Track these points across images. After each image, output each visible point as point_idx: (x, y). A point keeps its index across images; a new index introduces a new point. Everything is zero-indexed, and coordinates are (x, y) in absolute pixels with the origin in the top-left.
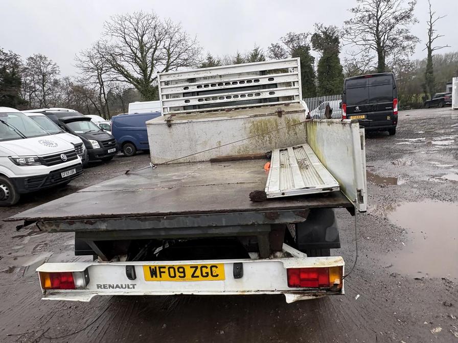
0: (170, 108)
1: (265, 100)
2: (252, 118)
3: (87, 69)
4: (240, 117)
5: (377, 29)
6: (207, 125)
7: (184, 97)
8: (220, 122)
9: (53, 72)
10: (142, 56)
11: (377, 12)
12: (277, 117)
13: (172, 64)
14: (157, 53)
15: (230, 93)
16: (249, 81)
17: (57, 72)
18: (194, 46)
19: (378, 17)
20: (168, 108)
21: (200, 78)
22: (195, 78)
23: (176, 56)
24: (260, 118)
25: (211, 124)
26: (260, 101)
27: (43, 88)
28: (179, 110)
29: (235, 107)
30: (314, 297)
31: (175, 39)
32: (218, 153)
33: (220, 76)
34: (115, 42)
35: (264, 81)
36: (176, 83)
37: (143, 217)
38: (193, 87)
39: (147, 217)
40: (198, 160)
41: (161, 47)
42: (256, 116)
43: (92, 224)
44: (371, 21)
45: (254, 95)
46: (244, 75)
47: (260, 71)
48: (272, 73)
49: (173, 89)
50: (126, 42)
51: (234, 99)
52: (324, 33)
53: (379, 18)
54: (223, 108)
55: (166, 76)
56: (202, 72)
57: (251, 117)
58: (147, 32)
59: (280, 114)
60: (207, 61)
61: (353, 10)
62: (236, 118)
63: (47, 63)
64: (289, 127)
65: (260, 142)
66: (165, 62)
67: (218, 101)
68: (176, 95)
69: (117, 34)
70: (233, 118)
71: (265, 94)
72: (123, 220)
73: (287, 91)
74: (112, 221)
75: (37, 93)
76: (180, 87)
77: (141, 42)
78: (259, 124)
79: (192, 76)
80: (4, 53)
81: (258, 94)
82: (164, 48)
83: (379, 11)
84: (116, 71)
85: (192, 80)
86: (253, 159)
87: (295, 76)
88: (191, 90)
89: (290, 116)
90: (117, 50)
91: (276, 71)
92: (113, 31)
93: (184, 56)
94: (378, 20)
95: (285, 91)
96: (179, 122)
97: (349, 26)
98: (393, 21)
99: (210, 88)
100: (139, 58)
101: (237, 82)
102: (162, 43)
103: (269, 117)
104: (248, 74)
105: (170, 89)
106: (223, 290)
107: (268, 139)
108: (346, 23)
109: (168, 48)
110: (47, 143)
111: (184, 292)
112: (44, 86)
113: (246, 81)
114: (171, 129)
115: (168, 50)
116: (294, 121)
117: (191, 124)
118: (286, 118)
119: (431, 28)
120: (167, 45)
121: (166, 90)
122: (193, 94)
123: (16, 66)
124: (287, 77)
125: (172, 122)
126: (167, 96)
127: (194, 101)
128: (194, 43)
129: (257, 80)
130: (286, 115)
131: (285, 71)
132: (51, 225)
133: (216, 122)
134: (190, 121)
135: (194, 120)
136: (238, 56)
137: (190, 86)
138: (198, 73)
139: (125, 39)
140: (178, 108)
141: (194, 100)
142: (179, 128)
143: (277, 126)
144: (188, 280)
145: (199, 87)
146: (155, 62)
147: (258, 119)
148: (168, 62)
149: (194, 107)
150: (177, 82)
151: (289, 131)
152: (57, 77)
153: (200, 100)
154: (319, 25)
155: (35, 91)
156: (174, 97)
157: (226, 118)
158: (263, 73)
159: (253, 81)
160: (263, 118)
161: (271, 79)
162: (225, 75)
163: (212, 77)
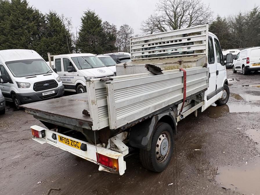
0: (136, 57)
3: (145, 31)
4: (158, 64)
6: (142, 67)
9: (131, 33)
10: (175, 21)
12: (178, 65)
13: (193, 24)
14: (184, 18)
15: (164, 49)
16: (176, 41)
17: (133, 33)
18: (207, 11)
20: (135, 57)
22: (148, 40)
23: (195, 19)
24: (169, 65)
27: (126, 41)
28: (139, 58)
29: (167, 57)
30: (109, 171)
31: (196, 8)
33: (161, 38)
34: (161, 14)
35: (185, 41)
38: (146, 45)
41: (186, 14)
46: (174, 37)
48: (191, 35)
49: (137, 46)
50: (167, 13)
51: (167, 52)
54: (160, 57)
55: (134, 40)
57: (164, 64)
58: (179, 6)
59: (180, 62)
60: (217, 20)
62: (156, 64)
63: (128, 28)
66: (188, 23)
68: (139, 50)
69: (162, 10)
71: (185, 49)
74: (39, 113)
75: (123, 44)
76: (141, 45)
77: (175, 13)
78: (168, 68)
79: (146, 39)
80: (110, 25)
82: (189, 14)
84: (160, 31)
85: (146, 41)
87: (204, 37)
88: (145, 47)
90: (161, 19)
91: (193, 34)
92: (160, 8)
93: (201, 18)
95: (197, 47)
96: (129, 65)
99: (155, 45)
100: (173, 22)
101: (165, 43)
102: (188, 12)
103: (174, 65)
105: (135, 47)
106: (81, 155)
109: (191, 14)
110: (101, 71)
111: (69, 151)
112: (126, 40)
113: (174, 41)
114: (126, 69)
115: (191, 16)
116: (189, 67)
117: (135, 67)
118: (184, 65)
120: (191, 12)
121: (134, 47)
123: (115, 31)
124: (200, 37)
125: (126, 65)
126: (135, 50)
127: (146, 54)
128: (207, 9)
129: (180, 40)
131: (199, 33)
136: (240, 14)
137: (145, 44)
139: (166, 12)
140: (139, 57)
141: (146, 52)
142: (129, 69)
144: (71, 146)
145: (149, 45)
146: (182, 24)
148: (190, 23)
149: (146, 56)
150: (139, 42)
152: (132, 35)
153: (150, 52)
155: (123, 42)
156: (138, 51)
158: (184, 35)
159: (178, 41)
160: (171, 65)
161: (189, 39)
162: (164, 38)
163: (157, 39)
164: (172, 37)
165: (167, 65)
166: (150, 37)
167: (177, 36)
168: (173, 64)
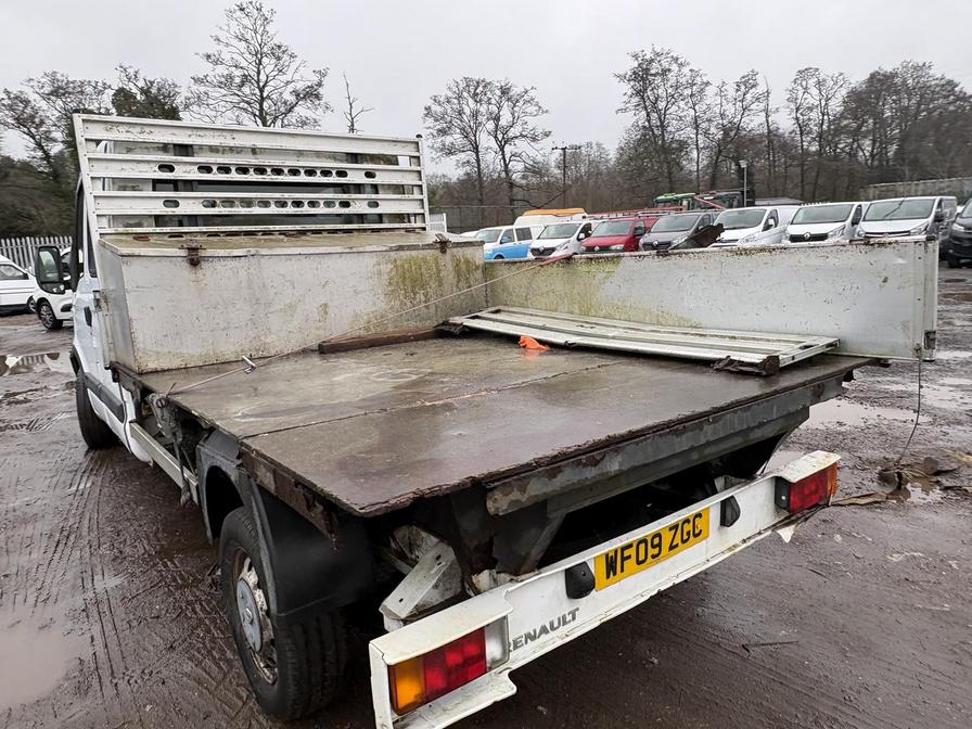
1: (361, 218)
2: (392, 254)
4: (368, 249)
5: (261, 109)
6: (293, 264)
7: (154, 190)
8: (326, 257)
11: (259, 73)
12: (437, 253)
16: (325, 173)
19: (261, 84)
21: (201, 147)
22: (191, 146)
24: (408, 253)
25: (306, 263)
26: (349, 219)
32: (321, 332)
33: (254, 151)
35: (356, 176)
36: (129, 150)
37: (680, 427)
38: (189, 168)
39: (687, 424)
40: (273, 352)
42: (401, 248)
43: (595, 463)
44: (246, 90)
45: (337, 205)
46: (308, 156)
47: (347, 154)
48: (367, 162)
49: (124, 165)
52: (143, 91)
53: (264, 86)
55: (103, 126)
56: (212, 133)
57: (391, 249)
59: (444, 245)
61: (209, 57)
62: (361, 249)
64: (458, 273)
65: (409, 304)
67: (257, 210)
70: (355, 250)
71: (360, 206)
72: (649, 441)
73: (402, 202)
74: (630, 447)
76: (148, 162)
78: (406, 266)
79: (182, 138)
81: (345, 204)
83: (262, 72)
86: (412, 341)
87: (415, 176)
88: (179, 173)
89: (459, 252)
94: (262, 91)
95: (397, 202)
96: (222, 253)
97: (203, 89)
98: (292, 99)
99: (234, 176)
101: (298, 171)
103: (424, 253)
104: (318, 157)
105: (115, 165)
106: (704, 559)
107: (423, 298)
108: (197, 80)
114: (200, 273)
116: (467, 262)
117: (256, 259)
118: (453, 255)
119: (353, 125)
121: (103, 165)
122: (189, 185)
124: (400, 173)
125: (202, 253)
127: (190, 205)
129: (342, 173)
130: (455, 250)
132: (509, 490)
133: (317, 258)
134: (253, 251)
135: (264, 251)
137: (177, 163)
138: (201, 133)
141: (192, 201)
142: (222, 269)
143: (439, 271)
144: (667, 557)
145: (206, 169)
147: (405, 254)
151: (458, 282)
153: (209, 203)
154: (131, 71)
157: (339, 249)
158: (353, 158)
159: (318, 172)
160: (414, 253)
161: (369, 174)
162: (264, 151)
163: (231, 149)
164: (300, 153)
165: (402, 253)
166: (207, 133)
167: (318, 154)
168: (422, 252)
